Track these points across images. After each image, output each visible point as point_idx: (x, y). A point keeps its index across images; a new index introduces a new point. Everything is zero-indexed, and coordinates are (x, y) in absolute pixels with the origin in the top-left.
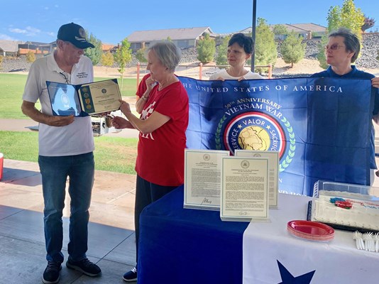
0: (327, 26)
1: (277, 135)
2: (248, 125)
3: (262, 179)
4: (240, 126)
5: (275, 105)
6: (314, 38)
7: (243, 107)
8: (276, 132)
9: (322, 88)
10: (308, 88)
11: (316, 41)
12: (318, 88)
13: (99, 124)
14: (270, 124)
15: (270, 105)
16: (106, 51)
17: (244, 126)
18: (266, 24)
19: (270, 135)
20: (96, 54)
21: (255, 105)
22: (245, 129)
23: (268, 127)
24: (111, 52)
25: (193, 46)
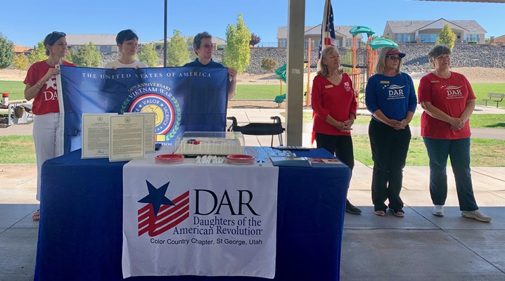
0: (226, 39)
1: (169, 111)
2: (146, 105)
3: (140, 130)
4: (140, 106)
5: (167, 88)
6: (219, 49)
7: (142, 90)
8: (168, 108)
9: (198, 74)
10: (189, 74)
11: (220, 52)
12: (195, 74)
13: (7, 116)
14: (163, 102)
15: (163, 88)
16: (20, 53)
17: (144, 106)
18: (181, 36)
19: (164, 111)
20: (6, 56)
21: (151, 89)
22: (144, 108)
23: (162, 105)
24: (26, 54)
25: (116, 52)
